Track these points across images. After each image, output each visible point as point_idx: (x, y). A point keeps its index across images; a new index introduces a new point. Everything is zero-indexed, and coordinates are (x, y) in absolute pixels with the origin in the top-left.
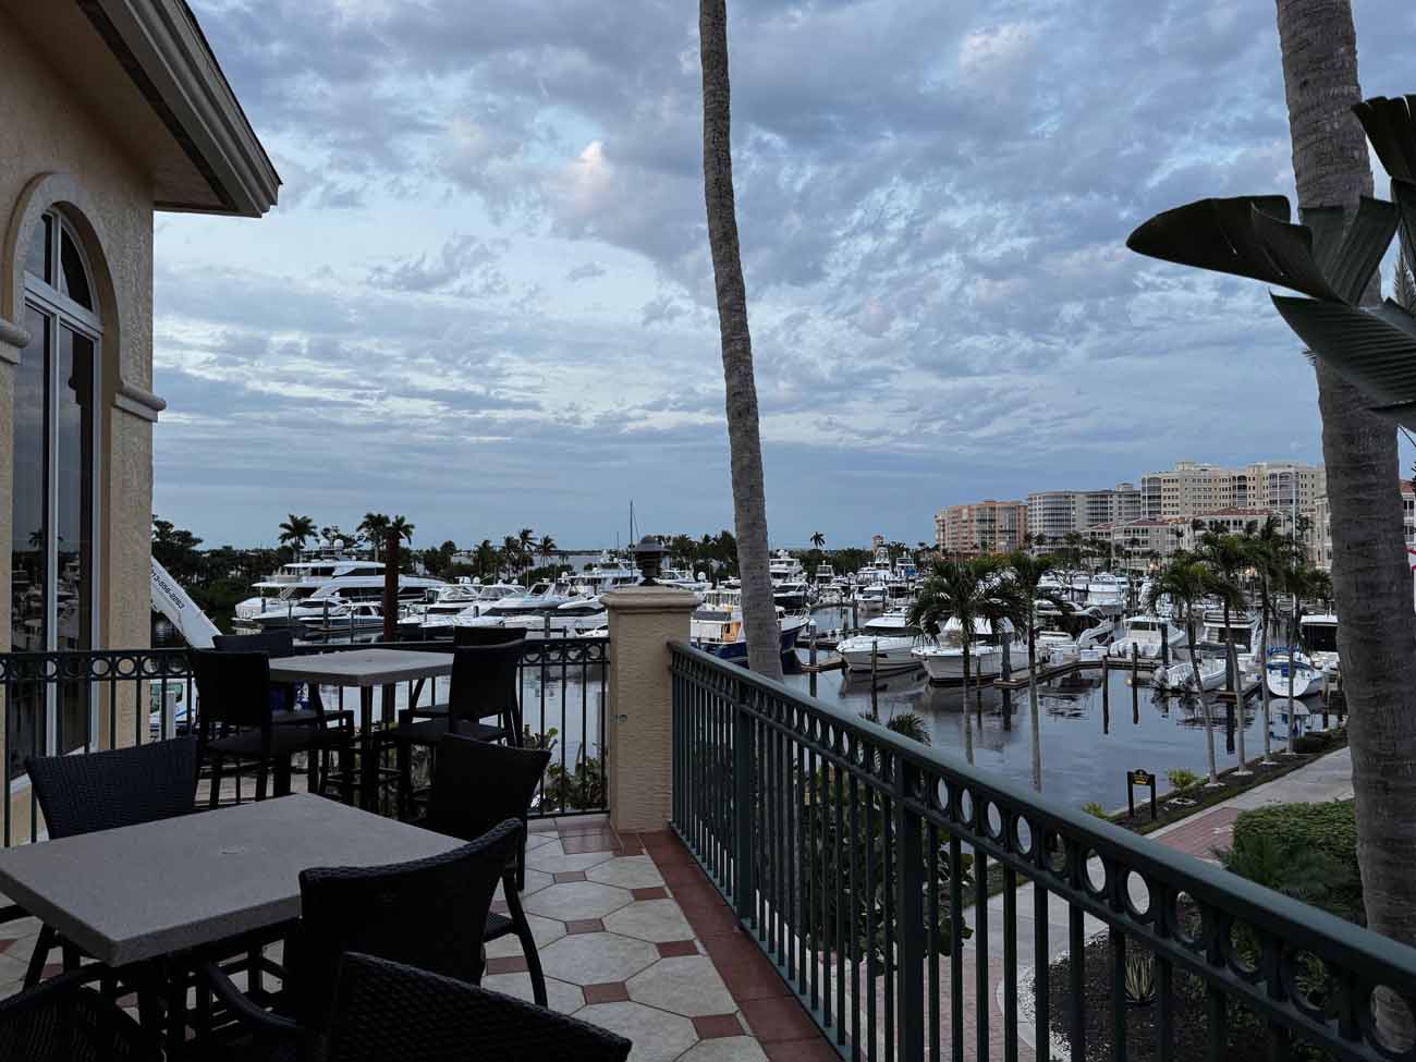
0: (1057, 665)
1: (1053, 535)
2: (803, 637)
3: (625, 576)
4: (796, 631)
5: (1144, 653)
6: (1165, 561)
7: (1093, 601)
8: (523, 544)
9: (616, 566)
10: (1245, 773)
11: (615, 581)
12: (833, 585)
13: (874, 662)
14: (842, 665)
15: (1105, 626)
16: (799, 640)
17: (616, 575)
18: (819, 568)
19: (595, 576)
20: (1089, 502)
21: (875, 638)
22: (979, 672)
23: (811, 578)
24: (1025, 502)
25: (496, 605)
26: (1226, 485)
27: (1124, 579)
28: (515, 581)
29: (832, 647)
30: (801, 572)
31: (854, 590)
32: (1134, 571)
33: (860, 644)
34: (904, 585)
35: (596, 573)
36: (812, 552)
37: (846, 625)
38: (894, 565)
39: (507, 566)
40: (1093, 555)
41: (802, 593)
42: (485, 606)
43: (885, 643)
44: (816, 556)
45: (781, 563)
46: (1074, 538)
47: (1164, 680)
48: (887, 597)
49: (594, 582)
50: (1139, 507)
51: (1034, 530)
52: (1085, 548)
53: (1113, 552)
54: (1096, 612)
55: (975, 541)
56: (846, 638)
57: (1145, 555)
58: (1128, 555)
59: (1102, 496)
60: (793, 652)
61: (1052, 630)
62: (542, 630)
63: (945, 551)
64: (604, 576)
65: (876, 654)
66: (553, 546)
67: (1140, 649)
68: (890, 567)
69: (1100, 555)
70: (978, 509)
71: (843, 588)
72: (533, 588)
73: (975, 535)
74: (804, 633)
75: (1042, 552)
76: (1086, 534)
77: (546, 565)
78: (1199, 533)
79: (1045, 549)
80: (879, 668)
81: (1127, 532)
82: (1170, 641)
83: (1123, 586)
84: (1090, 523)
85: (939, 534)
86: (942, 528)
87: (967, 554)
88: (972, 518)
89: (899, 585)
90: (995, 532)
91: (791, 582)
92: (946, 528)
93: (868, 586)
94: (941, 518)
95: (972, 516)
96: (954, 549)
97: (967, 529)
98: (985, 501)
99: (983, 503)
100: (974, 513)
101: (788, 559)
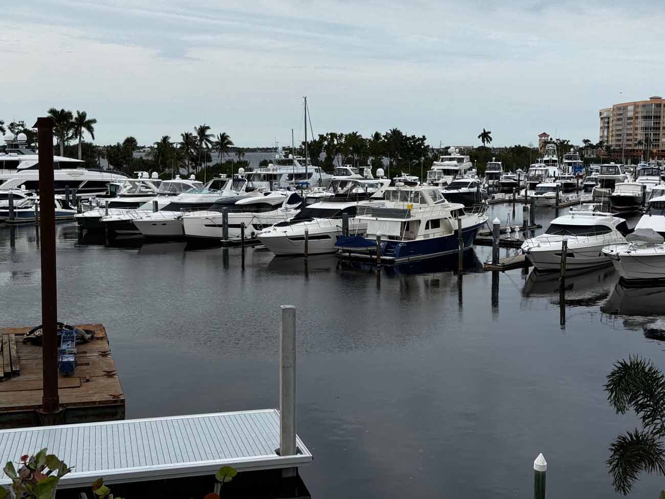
3: (300, 172)
8: (201, 140)
9: (290, 163)
11: (291, 176)
13: (563, 262)
16: (478, 237)
17: (292, 172)
18: (489, 164)
19: (271, 172)
23: (481, 174)
25: (175, 199)
28: (193, 177)
29: (515, 245)
30: (470, 169)
31: (525, 187)
34: (574, 181)
35: (272, 169)
36: (480, 149)
37: (526, 223)
38: (561, 162)
39: (187, 162)
41: (474, 190)
42: (164, 201)
43: (575, 242)
44: (484, 153)
45: (451, 159)
48: (561, 193)
49: (271, 178)
55: (639, 137)
62: (220, 226)
63: (608, 148)
64: (278, 172)
65: (565, 253)
66: (230, 143)
68: (557, 164)
70: (644, 106)
72: (211, 183)
73: (639, 131)
77: (223, 162)
80: (567, 267)
85: (603, 132)
86: (606, 125)
87: (631, 150)
88: (637, 115)
89: (569, 181)
90: (659, 128)
91: (463, 178)
92: (611, 124)
93: (540, 183)
94: (605, 115)
95: (637, 113)
96: (617, 145)
97: (632, 126)
98: (650, 98)
99: (649, 100)
100: (639, 110)
101: (459, 156)
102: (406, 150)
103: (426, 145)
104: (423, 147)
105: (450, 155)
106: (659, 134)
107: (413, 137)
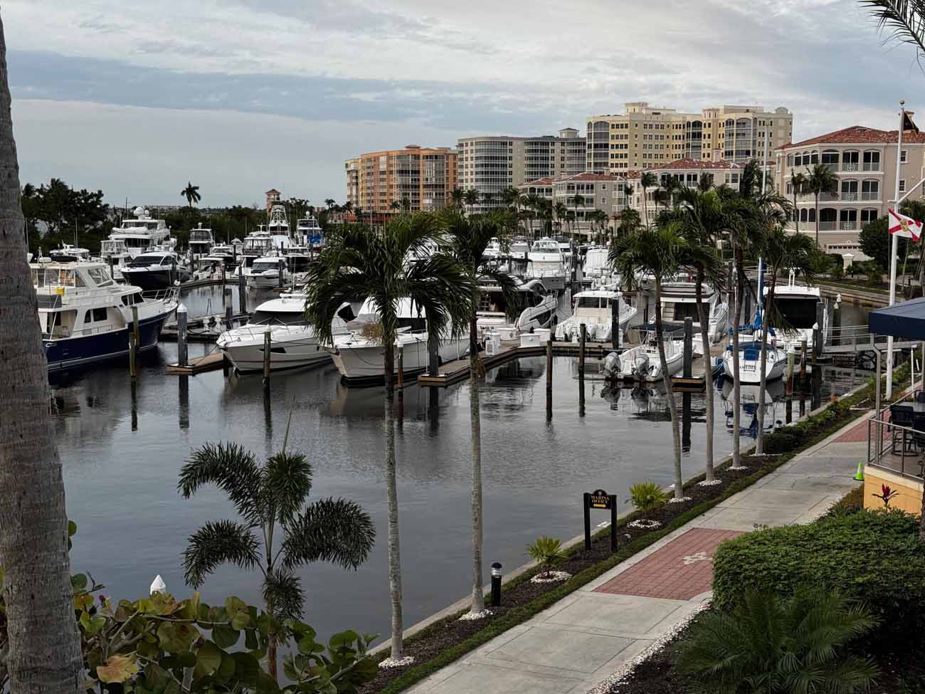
0: (493, 354)
1: (487, 191)
2: (170, 328)
4: (161, 319)
5: (594, 335)
6: (612, 223)
7: (534, 272)
10: (713, 483)
12: (214, 256)
13: (267, 360)
14: (224, 365)
15: (548, 302)
16: (164, 331)
18: (193, 232)
20: (529, 151)
21: (266, 328)
22: (401, 367)
23: (182, 245)
24: (454, 148)
26: (680, 132)
27: (566, 246)
29: (210, 340)
30: (167, 238)
31: (240, 263)
32: (577, 235)
33: (248, 336)
34: (307, 255)
36: (184, 210)
37: (229, 310)
38: (293, 229)
40: (531, 216)
41: (169, 267)
43: (281, 333)
44: (189, 215)
45: (138, 225)
46: (511, 195)
47: (616, 368)
48: (285, 271)
50: (584, 158)
51: (465, 184)
52: (523, 207)
53: (555, 214)
54: (537, 286)
55: (396, 198)
56: (229, 328)
57: (590, 216)
58: (571, 216)
59: (543, 144)
60: (156, 347)
61: (488, 310)
63: (358, 211)
65: (270, 348)
67: (589, 330)
68: (288, 231)
69: (540, 216)
70: (399, 157)
71: (226, 259)
73: (395, 190)
74: (171, 322)
75: (475, 212)
76: (525, 190)
78: (651, 189)
79: (477, 209)
80: (272, 366)
81: (570, 187)
82: (621, 320)
83: (567, 254)
84: (530, 177)
85: (351, 189)
86: (354, 181)
87: (386, 214)
88: (391, 169)
89: (300, 255)
90: (419, 187)
91: (154, 251)
92: (360, 180)
93: (259, 257)
94: (352, 167)
95: (391, 166)
96: (369, 208)
97: (385, 184)
98: (407, 147)
99: (405, 149)
100: (393, 162)
101: (149, 220)
102: (74, 210)
103: (103, 203)
104: (98, 206)
105: (137, 218)
106: (419, 194)
107: (84, 192)
